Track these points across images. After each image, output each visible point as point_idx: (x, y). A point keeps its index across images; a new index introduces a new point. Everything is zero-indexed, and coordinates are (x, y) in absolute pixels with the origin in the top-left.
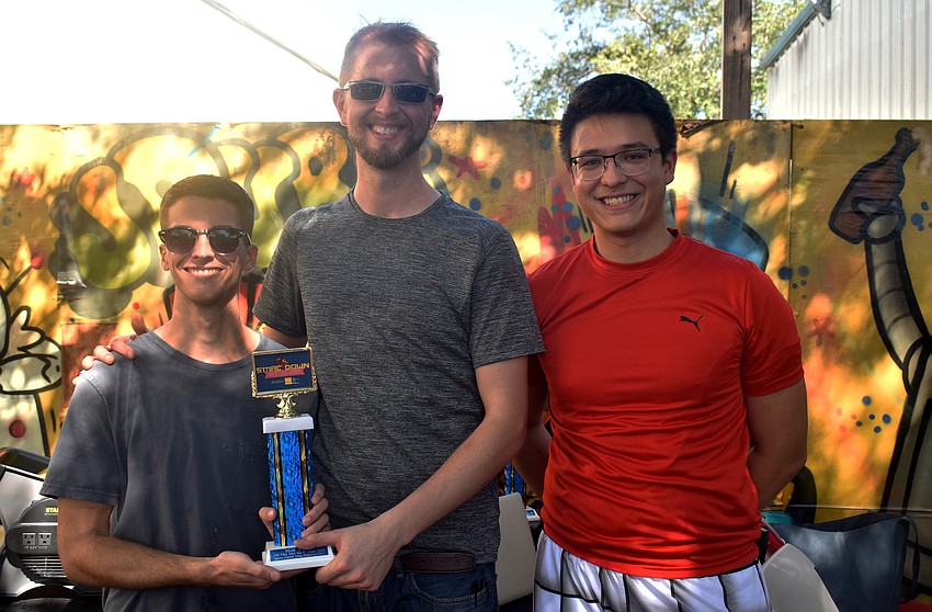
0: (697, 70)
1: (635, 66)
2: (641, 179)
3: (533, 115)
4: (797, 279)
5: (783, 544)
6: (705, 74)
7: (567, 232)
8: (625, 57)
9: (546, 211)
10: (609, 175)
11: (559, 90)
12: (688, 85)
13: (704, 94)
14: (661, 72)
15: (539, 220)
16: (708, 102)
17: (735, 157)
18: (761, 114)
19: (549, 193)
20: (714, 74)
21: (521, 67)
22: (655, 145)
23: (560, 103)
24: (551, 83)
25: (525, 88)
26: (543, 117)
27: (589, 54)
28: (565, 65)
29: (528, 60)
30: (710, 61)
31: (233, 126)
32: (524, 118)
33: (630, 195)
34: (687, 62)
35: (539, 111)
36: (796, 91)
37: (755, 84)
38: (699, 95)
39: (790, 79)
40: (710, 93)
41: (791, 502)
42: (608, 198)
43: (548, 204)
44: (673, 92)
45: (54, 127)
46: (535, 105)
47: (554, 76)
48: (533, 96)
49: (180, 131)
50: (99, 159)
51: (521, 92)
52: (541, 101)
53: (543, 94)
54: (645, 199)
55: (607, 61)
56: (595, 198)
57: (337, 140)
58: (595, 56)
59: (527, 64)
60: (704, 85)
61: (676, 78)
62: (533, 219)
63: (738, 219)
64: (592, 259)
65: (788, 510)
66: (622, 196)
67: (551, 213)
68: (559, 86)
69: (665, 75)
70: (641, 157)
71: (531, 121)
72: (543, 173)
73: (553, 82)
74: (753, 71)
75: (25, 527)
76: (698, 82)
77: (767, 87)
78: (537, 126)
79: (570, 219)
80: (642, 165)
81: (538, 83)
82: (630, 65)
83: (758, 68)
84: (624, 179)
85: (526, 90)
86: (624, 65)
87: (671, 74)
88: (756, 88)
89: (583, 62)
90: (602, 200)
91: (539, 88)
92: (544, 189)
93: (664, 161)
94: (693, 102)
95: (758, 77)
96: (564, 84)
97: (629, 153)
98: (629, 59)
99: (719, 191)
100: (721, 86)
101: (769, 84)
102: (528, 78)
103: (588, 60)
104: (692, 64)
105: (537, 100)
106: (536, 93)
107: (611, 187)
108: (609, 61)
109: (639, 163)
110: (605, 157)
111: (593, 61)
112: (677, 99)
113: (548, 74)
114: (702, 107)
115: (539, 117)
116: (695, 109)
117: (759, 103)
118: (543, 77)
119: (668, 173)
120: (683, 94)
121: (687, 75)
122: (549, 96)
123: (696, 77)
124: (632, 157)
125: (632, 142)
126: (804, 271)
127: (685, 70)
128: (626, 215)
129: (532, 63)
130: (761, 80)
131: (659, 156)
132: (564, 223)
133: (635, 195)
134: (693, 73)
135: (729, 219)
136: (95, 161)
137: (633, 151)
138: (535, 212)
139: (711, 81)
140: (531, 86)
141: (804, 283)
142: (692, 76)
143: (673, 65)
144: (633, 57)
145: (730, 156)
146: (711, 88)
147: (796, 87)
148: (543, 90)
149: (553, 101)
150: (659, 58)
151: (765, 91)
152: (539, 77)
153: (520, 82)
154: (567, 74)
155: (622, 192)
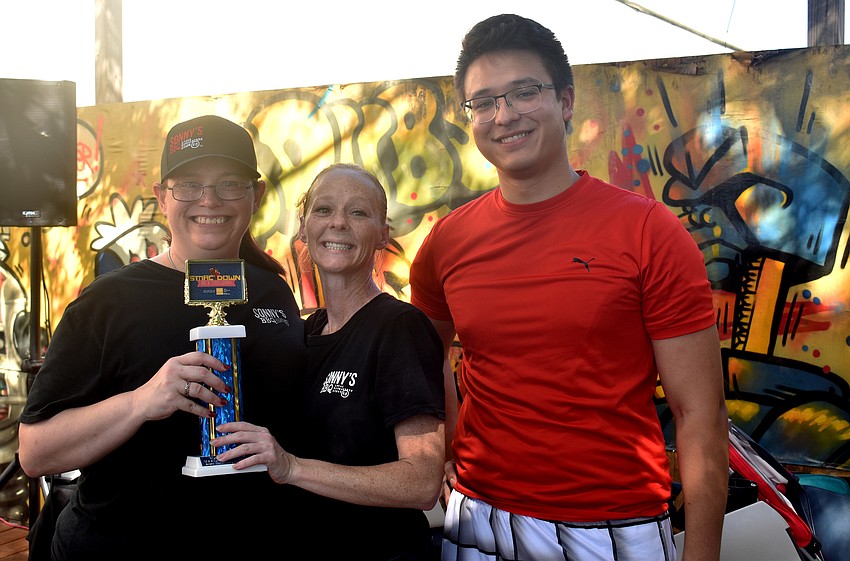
2: (534, 115)
7: (636, 176)
9: (616, 154)
10: (500, 114)
15: (609, 164)
17: (813, 90)
19: (619, 137)
22: (547, 80)
31: (343, 87)
33: (525, 132)
42: (504, 137)
43: (618, 148)
45: (208, 98)
49: (298, 94)
54: (540, 135)
56: (493, 140)
57: (427, 94)
62: (604, 161)
63: (816, 155)
66: (517, 134)
67: (621, 157)
70: (532, 93)
72: (613, 117)
78: (606, 68)
79: (640, 162)
80: (534, 102)
84: (516, 116)
92: (615, 132)
93: (560, 97)
97: (521, 90)
99: (795, 126)
107: (505, 126)
109: (530, 100)
110: (496, 98)
119: (566, 109)
124: (525, 94)
125: (521, 78)
131: (553, 92)
132: (634, 167)
133: (530, 132)
135: (806, 156)
137: (524, 88)
138: (605, 157)
145: (807, 87)
155: (516, 130)
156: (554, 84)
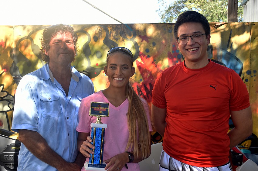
0: (220, 6)
1: (199, 5)
2: (200, 43)
3: (165, 22)
4: (252, 74)
5: (248, 159)
6: (222, 8)
8: (196, 2)
9: (170, 52)
10: (189, 42)
11: (174, 13)
12: (217, 11)
13: (222, 14)
14: (208, 7)
15: (168, 55)
16: (223, 17)
18: (241, 21)
19: (171, 47)
20: (225, 8)
21: (161, 6)
22: (204, 32)
23: (174, 18)
24: (171, 11)
25: (163, 13)
26: (168, 22)
27: (184, 1)
28: (176, 5)
29: (163, 3)
30: (224, 4)
32: (162, 23)
33: (196, 48)
34: (217, 4)
35: (167, 20)
36: (253, 13)
37: (239, 11)
38: (220, 14)
39: (251, 9)
40: (224, 14)
41: (250, 146)
42: (189, 49)
43: (171, 50)
44: (212, 14)
45: (11, 27)
46: (166, 18)
47: (172, 9)
48: (165, 15)
50: (26, 37)
51: (161, 14)
52: (168, 17)
53: (169, 15)
54: (201, 50)
55: (190, 4)
56: (185, 49)
57: (102, 30)
58: (186, 2)
59: (163, 5)
60: (222, 12)
61: (213, 9)
62: (166, 55)
63: (233, 55)
64: (183, 67)
65: (250, 149)
67: (172, 53)
68: (174, 12)
69: (209, 8)
70: (199, 36)
71: (165, 23)
72: (169, 41)
73: (172, 11)
74: (238, 6)
75: (5, 153)
76: (220, 10)
77: (243, 12)
78: (167, 25)
79: (178, 55)
81: (167, 11)
82: (197, 5)
83: (240, 5)
84: (194, 43)
85: (163, 14)
86: (195, 5)
87: (211, 8)
88: (240, 12)
89: (182, 4)
90: (187, 50)
91: (167, 12)
92: (170, 45)
93: (207, 37)
94: (218, 17)
95: (240, 8)
96: (176, 11)
97: (195, 35)
98: (197, 3)
99: (227, 46)
100: (228, 12)
101: (244, 10)
102: (163, 9)
103: (183, 3)
104: (218, 4)
105: (166, 17)
106: (166, 14)
107: (190, 46)
108: (191, 4)
109: (199, 38)
110: (188, 37)
111: (185, 4)
112: (213, 16)
113: (170, 8)
114: (221, 19)
115: (167, 23)
116: (219, 19)
117: (241, 17)
118: (169, 9)
119: (208, 41)
120: (215, 14)
121: (216, 8)
122: (171, 15)
123: (219, 9)
124: (197, 36)
125: (196, 31)
126: (255, 72)
127: (216, 6)
128: (195, 54)
129: (165, 4)
130: (241, 9)
131: (205, 36)
132: (176, 57)
133: (198, 48)
134: (218, 7)
135: (230, 55)
136: (24, 37)
138: (167, 53)
139: (224, 10)
140: (165, 12)
141: (255, 76)
142: (218, 9)
143: (212, 5)
144: (198, 2)
145: (231, 34)
146: (224, 12)
147: (253, 12)
148: (168, 13)
149: (172, 17)
150: (207, 2)
151: (243, 13)
152: (167, 9)
153: (161, 11)
154: (176, 8)
155: (194, 47)
156: (206, 33)
